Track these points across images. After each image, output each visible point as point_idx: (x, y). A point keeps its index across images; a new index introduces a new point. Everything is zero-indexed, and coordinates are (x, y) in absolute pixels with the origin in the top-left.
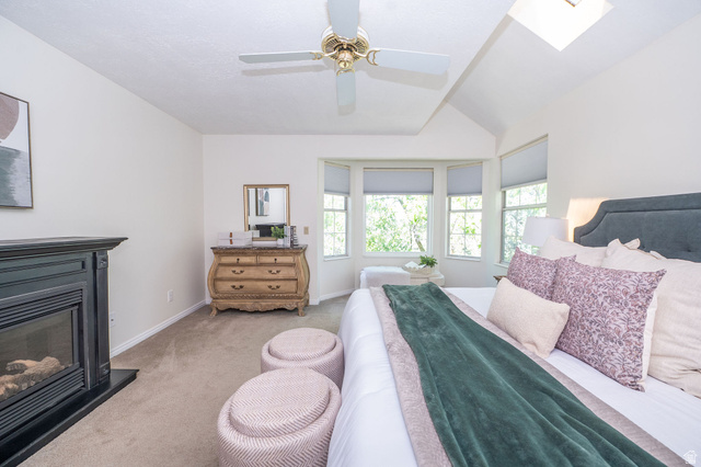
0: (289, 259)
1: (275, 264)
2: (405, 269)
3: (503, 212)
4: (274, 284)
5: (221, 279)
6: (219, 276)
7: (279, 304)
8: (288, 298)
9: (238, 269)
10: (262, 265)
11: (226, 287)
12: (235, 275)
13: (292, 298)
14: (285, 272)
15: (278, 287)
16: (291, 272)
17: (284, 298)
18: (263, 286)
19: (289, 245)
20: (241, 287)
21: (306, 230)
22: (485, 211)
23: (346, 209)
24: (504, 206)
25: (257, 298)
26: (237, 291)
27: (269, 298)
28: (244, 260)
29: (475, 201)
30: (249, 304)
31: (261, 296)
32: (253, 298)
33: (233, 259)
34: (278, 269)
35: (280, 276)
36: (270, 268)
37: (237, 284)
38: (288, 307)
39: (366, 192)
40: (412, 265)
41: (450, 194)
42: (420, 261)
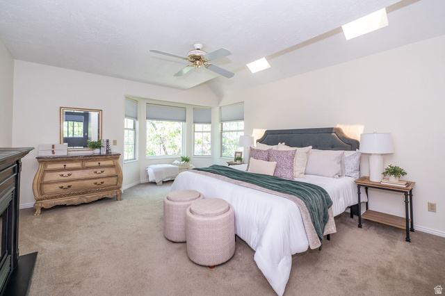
0: (110, 163)
1: (100, 167)
2: (174, 164)
3: (221, 133)
4: (99, 181)
5: (48, 183)
6: (45, 180)
7: (101, 195)
8: (110, 189)
9: (65, 173)
10: (88, 168)
11: (54, 188)
12: (62, 178)
13: (113, 189)
14: (107, 172)
15: (102, 183)
16: (113, 171)
17: (106, 190)
18: (90, 183)
19: (105, 153)
20: (69, 187)
21: (115, 142)
22: (212, 132)
23: (134, 128)
24: (222, 130)
25: (83, 193)
26: (64, 191)
27: (94, 192)
28: (69, 165)
29: (207, 127)
30: (75, 199)
31: (87, 191)
32: (80, 194)
33: (61, 166)
34: (102, 170)
35: (104, 174)
36: (95, 170)
37: (65, 185)
38: (110, 196)
39: (147, 118)
40: (176, 162)
41: (194, 123)
42: (181, 159)
